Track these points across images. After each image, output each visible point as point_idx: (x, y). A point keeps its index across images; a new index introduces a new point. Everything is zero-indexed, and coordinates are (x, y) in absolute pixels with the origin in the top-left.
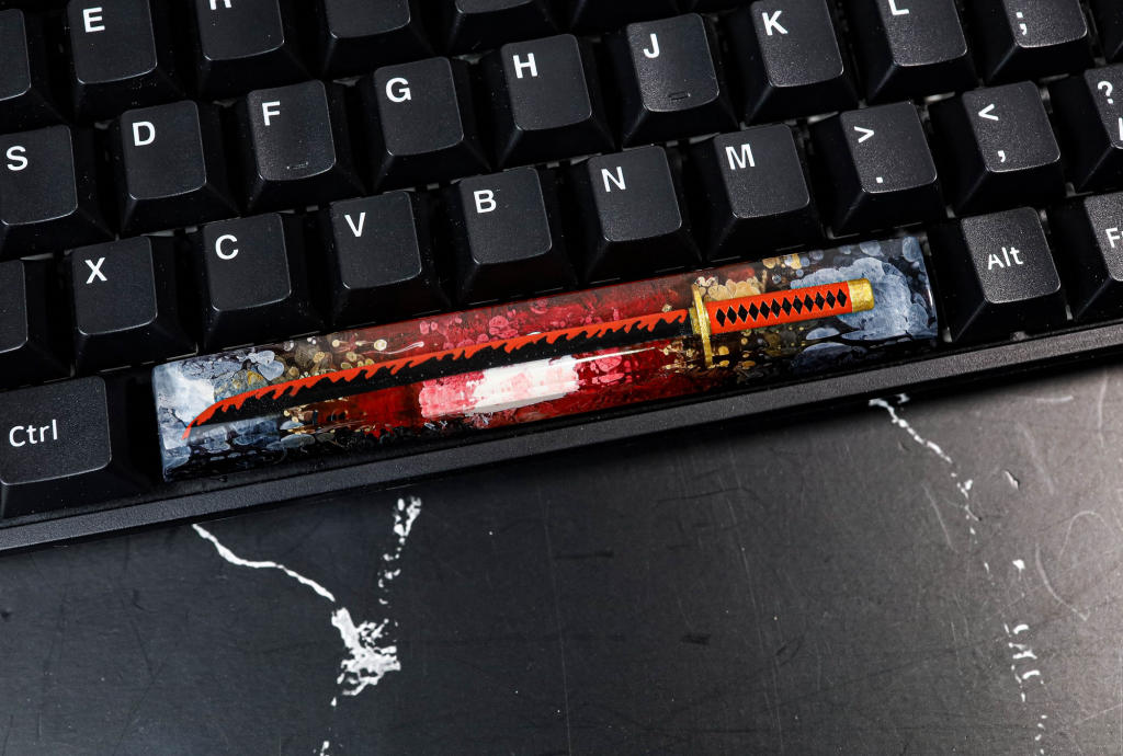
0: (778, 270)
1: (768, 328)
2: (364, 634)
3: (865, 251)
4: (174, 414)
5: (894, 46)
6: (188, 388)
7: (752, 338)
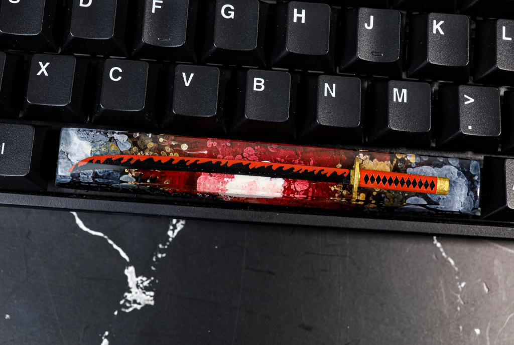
0: (402, 160)
1: (389, 191)
2: (140, 282)
3: (451, 162)
4: (67, 156)
5: (499, 56)
6: (78, 144)
7: (379, 194)
